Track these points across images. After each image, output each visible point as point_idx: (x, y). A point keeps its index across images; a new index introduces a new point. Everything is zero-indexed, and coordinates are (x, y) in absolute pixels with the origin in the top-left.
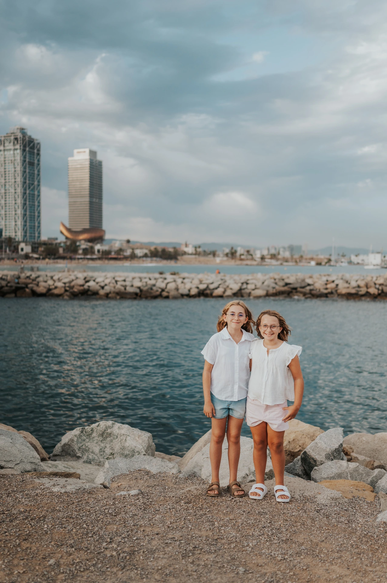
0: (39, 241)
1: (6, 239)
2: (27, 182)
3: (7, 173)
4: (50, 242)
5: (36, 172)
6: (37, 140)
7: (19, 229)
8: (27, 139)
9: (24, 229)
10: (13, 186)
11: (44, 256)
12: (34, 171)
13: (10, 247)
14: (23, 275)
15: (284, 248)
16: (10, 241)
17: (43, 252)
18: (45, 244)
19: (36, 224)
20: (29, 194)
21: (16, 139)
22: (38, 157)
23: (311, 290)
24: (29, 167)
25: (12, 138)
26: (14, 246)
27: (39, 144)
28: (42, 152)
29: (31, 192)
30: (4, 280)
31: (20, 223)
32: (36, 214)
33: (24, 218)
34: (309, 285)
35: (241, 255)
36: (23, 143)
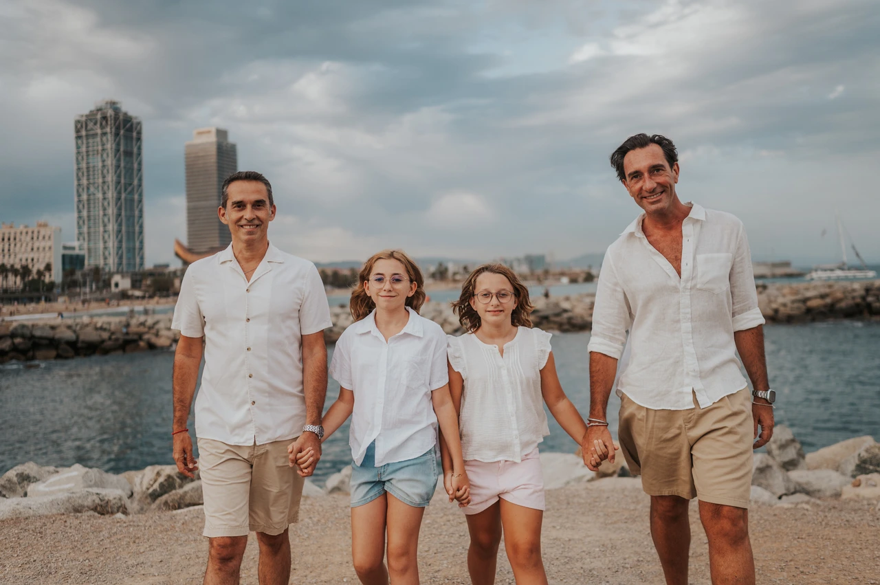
0: (141, 270)
1: (91, 270)
2: (123, 181)
3: (91, 169)
4: (160, 270)
5: (136, 166)
6: (136, 118)
7: (110, 254)
8: (121, 117)
9: (117, 254)
10: (100, 188)
11: (151, 292)
12: (132, 163)
13: (97, 281)
14: (134, 322)
15: (519, 260)
16: (96, 271)
17: (149, 286)
18: (151, 274)
19: (137, 244)
20: (126, 199)
21: (105, 118)
22: (138, 144)
23: (570, 319)
24: (124, 160)
25: (99, 116)
26: (104, 281)
27: (139, 123)
28: (144, 136)
29: (129, 197)
30: (105, 330)
31: (112, 244)
32: (137, 229)
33: (117, 237)
34: (565, 311)
35: (455, 274)
36: (115, 124)
